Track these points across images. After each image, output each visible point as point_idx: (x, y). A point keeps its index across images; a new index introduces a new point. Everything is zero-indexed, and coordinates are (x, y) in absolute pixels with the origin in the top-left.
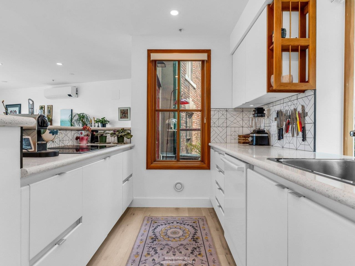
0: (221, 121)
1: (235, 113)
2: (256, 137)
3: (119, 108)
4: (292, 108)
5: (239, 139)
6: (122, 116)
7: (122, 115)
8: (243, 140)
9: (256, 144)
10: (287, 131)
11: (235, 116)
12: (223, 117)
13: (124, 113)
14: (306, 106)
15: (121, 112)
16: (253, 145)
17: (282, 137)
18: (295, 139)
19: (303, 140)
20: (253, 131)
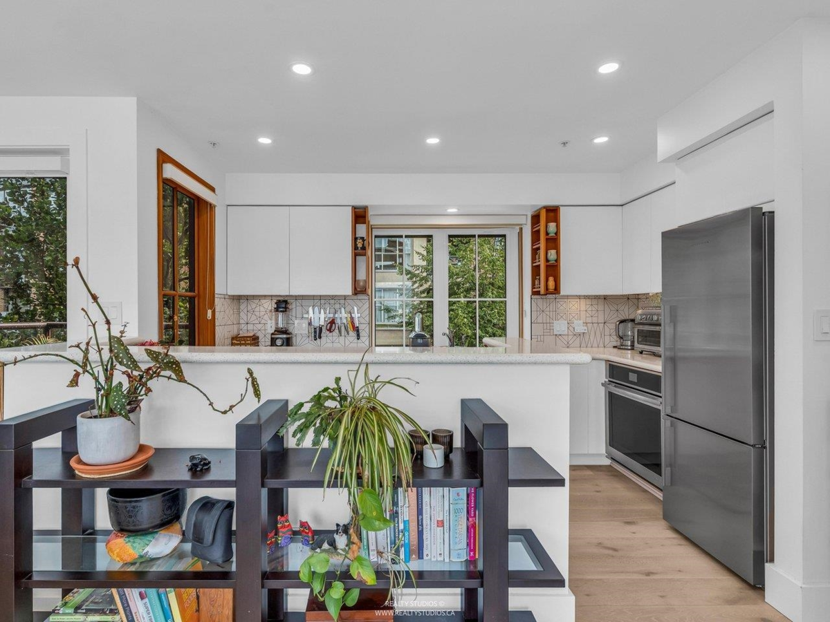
10: (330, 330)
11: (229, 307)
12: (222, 309)
17: (320, 337)
18: (342, 339)
19: (358, 339)
20: (275, 331)
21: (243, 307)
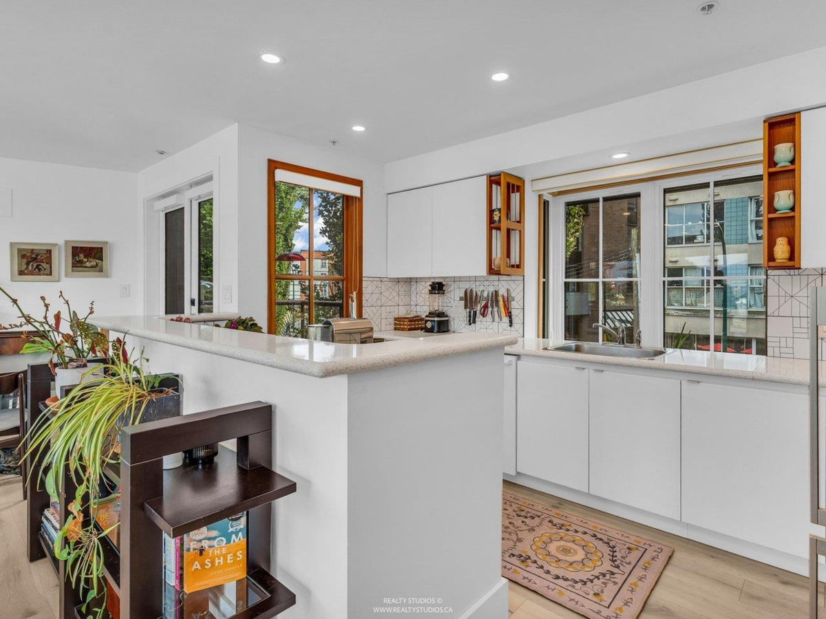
0: (375, 296)
1: (390, 284)
2: (439, 322)
3: (12, 244)
4: (492, 289)
5: (395, 324)
6: (27, 268)
7: (28, 264)
8: (409, 325)
9: (438, 332)
10: (483, 315)
11: (390, 290)
12: (377, 291)
13: (35, 259)
14: (512, 290)
15: (23, 256)
16: (433, 332)
17: (474, 322)
18: (495, 324)
19: (511, 326)
20: (430, 313)
21: (413, 288)
